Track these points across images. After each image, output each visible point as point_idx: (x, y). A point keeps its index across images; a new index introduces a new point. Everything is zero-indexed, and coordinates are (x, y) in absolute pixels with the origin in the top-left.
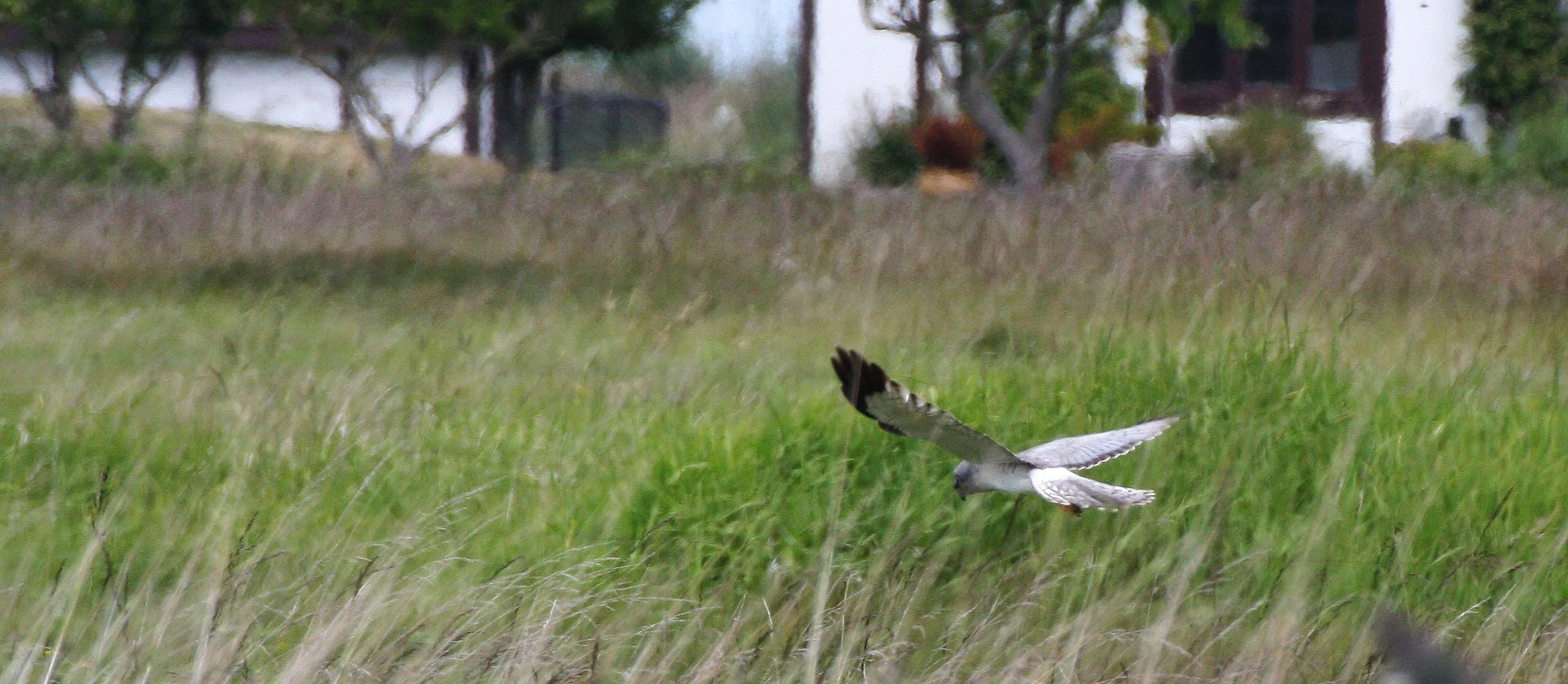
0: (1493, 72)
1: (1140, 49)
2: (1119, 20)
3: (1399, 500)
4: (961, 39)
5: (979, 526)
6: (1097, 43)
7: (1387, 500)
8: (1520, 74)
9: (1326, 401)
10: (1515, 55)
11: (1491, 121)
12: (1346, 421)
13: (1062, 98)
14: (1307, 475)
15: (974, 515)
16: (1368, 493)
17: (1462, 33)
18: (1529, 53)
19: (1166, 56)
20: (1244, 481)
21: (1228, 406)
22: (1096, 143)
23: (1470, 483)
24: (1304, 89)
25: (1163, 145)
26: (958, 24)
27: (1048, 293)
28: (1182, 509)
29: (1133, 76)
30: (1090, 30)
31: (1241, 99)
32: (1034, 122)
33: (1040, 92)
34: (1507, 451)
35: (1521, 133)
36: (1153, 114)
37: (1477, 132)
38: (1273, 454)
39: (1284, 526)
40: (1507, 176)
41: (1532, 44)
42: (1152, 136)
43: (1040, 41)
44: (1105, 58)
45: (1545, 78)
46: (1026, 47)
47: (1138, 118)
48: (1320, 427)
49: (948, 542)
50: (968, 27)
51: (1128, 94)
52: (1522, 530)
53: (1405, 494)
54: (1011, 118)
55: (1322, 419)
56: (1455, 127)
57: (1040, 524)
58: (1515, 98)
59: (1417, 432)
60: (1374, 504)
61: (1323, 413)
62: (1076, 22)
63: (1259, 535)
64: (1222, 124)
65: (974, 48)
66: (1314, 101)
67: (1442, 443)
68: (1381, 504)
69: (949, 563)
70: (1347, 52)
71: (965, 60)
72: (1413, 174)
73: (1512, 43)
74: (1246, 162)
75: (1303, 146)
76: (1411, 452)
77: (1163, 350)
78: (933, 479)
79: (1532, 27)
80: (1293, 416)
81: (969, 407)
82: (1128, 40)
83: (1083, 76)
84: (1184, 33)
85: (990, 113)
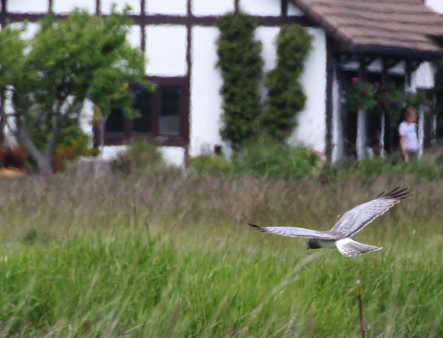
0: (233, 128)
1: (90, 119)
2: (81, 107)
3: (196, 301)
4: (17, 115)
5: (25, 312)
6: (73, 116)
7: (191, 301)
8: (244, 129)
9: (166, 262)
10: (242, 121)
11: (234, 147)
12: (174, 269)
13: (59, 139)
14: (158, 291)
15: (23, 307)
16: (184, 299)
17: (221, 111)
18: (248, 119)
19: (101, 122)
20: (134, 294)
21: (126, 264)
22: (73, 156)
23: (224, 294)
24: (157, 135)
25: (99, 157)
26: (15, 109)
27: (54, 216)
28: (108, 305)
29: (87, 129)
30: (70, 110)
31: (131, 139)
32: (47, 148)
33: (50, 137)
34: (241, 281)
35: (245, 152)
36: (96, 145)
37: (227, 151)
38: (146, 282)
39: (149, 312)
40: (239, 170)
41: (249, 116)
42: (95, 153)
43: (50, 116)
44: (76, 122)
45: (254, 130)
46: (44, 118)
47: (90, 146)
48: (164, 272)
49: (13, 319)
50: (19, 110)
51: (85, 137)
52: (246, 314)
53: (198, 299)
54: (38, 146)
55: (165, 269)
56: (218, 149)
57: (50, 312)
58: (242, 137)
59: (203, 274)
60: (186, 303)
61: (165, 266)
62: (64, 108)
63: (140, 316)
64: (123, 148)
65: (22, 118)
66: (161, 139)
67: (213, 278)
68: (189, 303)
69: (13, 327)
70: (174, 120)
71: (18, 123)
72: (200, 169)
73: (242, 116)
74: (133, 164)
75: (157, 158)
76: (200, 282)
77: (100, 241)
78: (6, 293)
79: (249, 109)
80: (152, 268)
81: (21, 264)
82: (85, 116)
83: (67, 130)
84: (108, 112)
85: (30, 145)
